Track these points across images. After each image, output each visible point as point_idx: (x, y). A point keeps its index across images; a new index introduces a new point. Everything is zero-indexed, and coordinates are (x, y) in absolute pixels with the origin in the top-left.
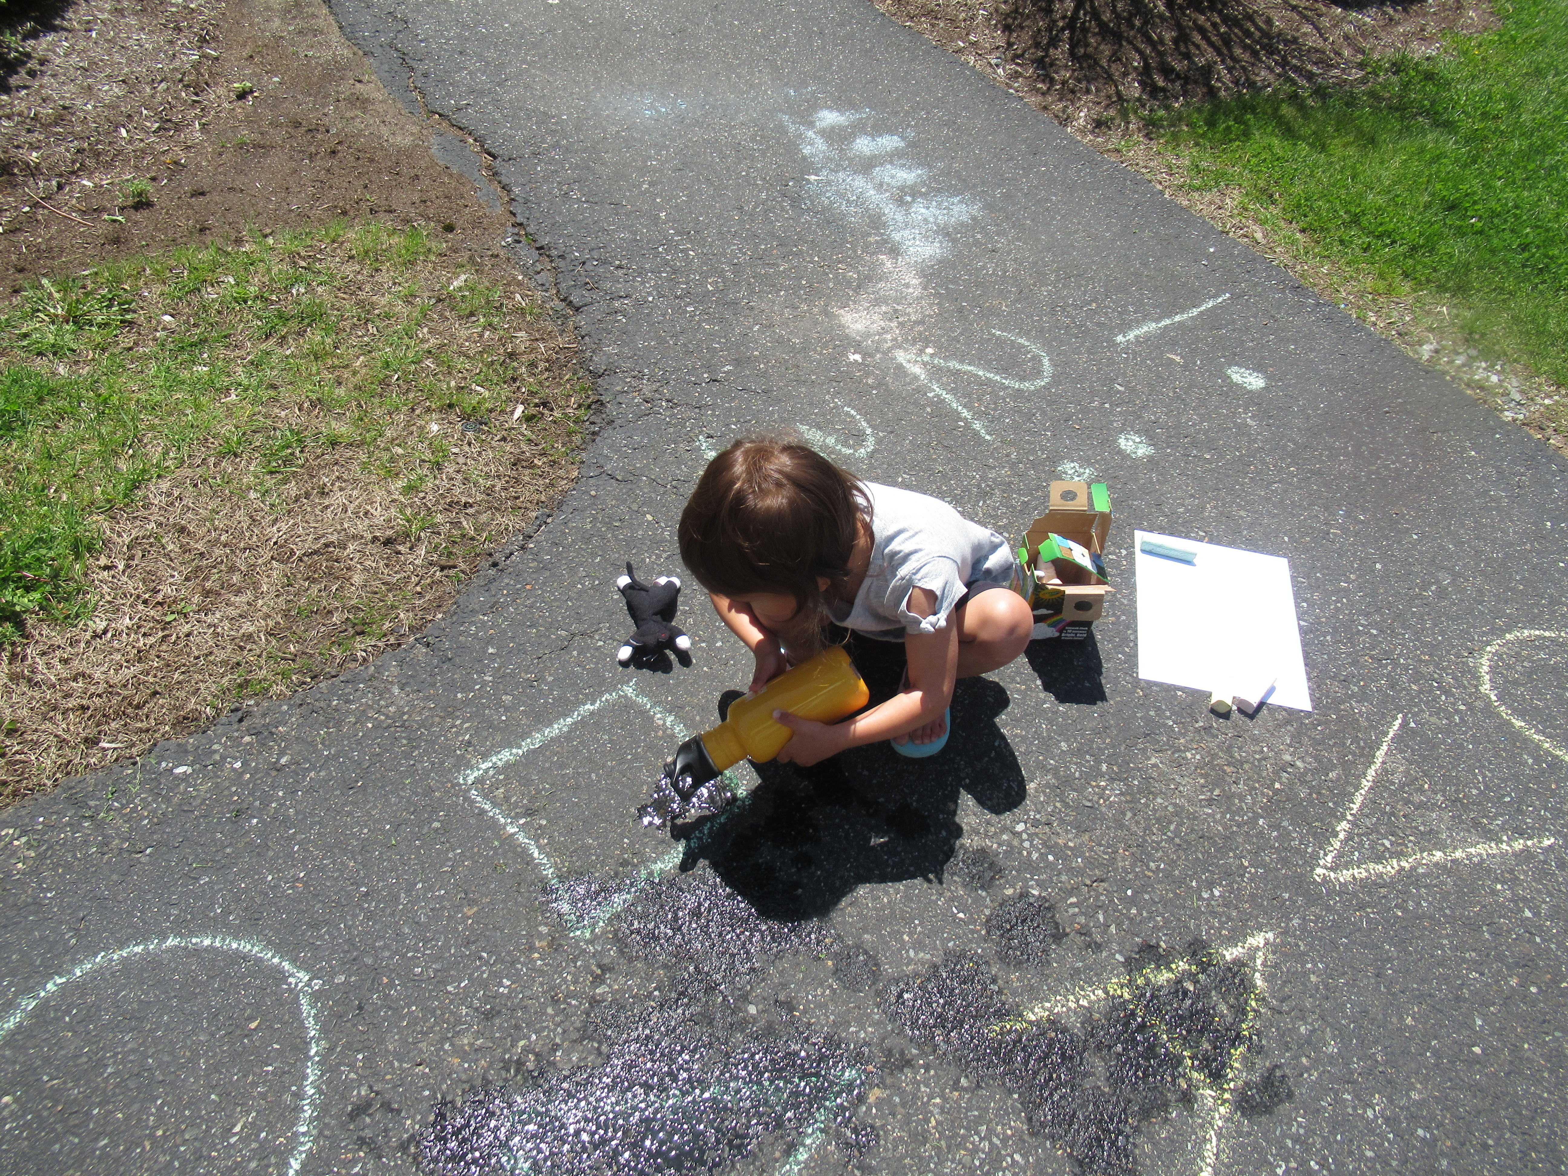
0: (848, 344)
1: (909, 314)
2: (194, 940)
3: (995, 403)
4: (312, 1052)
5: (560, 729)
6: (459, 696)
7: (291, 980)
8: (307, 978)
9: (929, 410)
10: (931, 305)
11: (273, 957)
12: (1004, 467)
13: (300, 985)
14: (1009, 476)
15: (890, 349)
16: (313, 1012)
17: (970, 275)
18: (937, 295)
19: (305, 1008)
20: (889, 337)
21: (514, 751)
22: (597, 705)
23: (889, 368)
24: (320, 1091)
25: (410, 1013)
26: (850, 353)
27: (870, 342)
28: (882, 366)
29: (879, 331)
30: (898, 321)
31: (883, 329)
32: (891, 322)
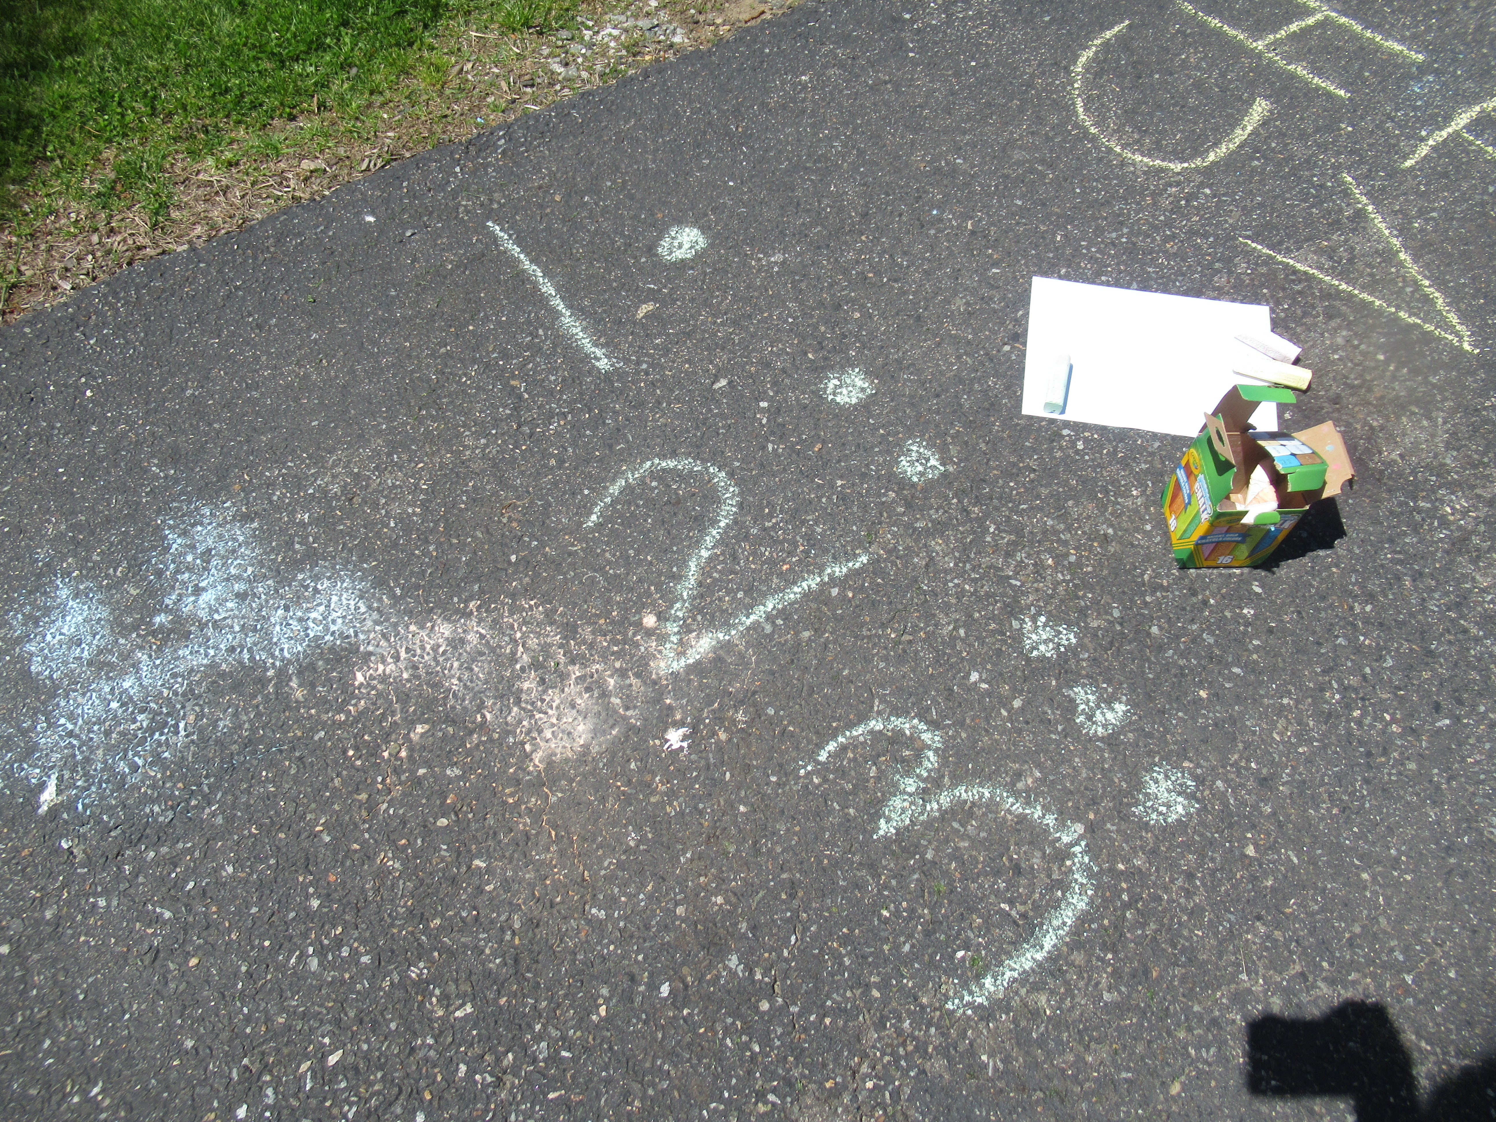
0: (635, 749)
1: (545, 646)
3: (780, 542)
9: (807, 634)
10: (516, 609)
12: (927, 546)
14: (947, 542)
15: (649, 682)
17: (426, 541)
18: (488, 597)
20: (611, 681)
23: (703, 686)
26: (662, 745)
27: (629, 713)
28: (697, 696)
29: (596, 695)
30: (566, 665)
31: (588, 689)
32: (569, 675)
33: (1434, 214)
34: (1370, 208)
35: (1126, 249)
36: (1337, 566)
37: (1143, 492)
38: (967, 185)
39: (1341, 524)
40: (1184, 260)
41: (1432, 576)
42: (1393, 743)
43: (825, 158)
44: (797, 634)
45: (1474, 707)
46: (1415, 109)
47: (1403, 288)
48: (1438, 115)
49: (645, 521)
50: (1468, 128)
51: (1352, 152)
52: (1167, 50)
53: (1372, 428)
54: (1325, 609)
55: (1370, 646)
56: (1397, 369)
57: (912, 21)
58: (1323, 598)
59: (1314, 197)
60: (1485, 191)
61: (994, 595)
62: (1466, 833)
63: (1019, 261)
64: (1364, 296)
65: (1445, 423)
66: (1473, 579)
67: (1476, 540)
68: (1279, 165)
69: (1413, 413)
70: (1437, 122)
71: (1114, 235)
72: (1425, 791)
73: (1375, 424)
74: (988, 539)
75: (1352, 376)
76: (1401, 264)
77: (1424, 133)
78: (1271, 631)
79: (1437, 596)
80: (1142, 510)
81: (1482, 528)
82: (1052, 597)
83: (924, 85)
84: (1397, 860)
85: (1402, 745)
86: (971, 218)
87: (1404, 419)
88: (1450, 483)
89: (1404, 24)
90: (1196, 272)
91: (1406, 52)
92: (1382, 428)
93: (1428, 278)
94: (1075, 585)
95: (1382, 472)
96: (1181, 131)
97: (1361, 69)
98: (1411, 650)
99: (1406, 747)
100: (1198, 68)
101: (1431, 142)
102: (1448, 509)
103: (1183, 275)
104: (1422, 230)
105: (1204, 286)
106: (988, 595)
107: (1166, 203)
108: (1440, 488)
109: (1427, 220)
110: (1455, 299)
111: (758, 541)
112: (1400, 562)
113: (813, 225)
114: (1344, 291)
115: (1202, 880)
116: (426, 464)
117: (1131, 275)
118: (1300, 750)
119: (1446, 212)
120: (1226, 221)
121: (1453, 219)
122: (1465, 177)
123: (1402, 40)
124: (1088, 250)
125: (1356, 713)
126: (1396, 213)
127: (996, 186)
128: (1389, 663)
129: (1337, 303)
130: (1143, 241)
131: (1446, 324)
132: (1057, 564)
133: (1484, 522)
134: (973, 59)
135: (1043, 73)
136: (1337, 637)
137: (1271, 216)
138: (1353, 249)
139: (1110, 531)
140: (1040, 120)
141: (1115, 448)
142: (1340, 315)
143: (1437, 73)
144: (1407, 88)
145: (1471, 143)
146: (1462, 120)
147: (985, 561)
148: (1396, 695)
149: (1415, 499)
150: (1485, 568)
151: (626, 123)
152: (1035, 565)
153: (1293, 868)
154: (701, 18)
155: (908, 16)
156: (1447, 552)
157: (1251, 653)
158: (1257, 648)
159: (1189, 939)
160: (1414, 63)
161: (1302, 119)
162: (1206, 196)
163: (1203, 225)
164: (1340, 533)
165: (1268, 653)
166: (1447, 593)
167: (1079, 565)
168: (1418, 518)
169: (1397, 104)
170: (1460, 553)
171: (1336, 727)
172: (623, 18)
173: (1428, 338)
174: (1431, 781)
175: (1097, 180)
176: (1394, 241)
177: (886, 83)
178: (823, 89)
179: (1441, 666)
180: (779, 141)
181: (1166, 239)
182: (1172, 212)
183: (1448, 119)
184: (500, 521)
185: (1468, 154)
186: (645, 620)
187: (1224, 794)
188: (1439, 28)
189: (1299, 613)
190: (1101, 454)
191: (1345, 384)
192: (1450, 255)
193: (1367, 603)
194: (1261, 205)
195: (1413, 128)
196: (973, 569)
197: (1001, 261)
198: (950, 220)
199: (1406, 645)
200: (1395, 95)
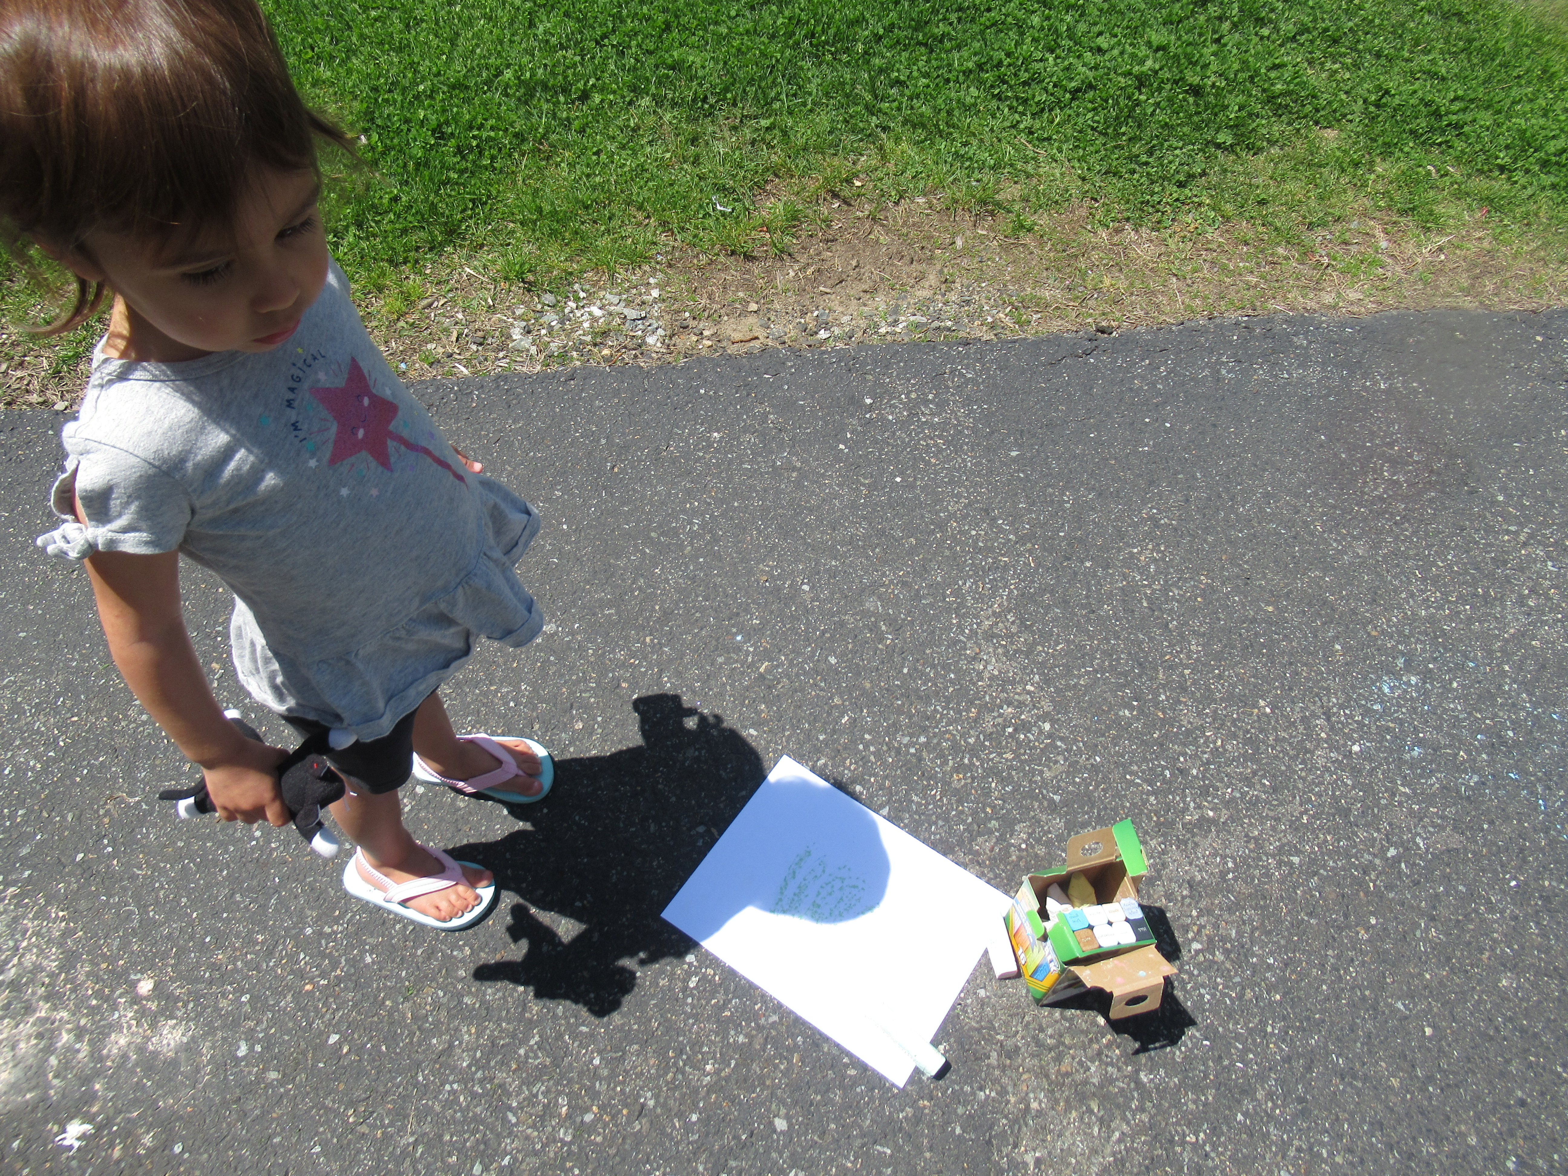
0: (32, 1125)
1: (37, 968)
3: (323, 955)
9: (273, 1075)
10: (42, 914)
12: (457, 1030)
14: (479, 1035)
15: (96, 1056)
17: (22, 803)
18: (28, 889)
20: (65, 1037)
23: (140, 1086)
26: (57, 1135)
27: (56, 1082)
28: (126, 1095)
29: (41, 1046)
30: (41, 998)
31: (40, 1036)
32: (35, 1011)
33: (1296, 860)
35: (907, 762)
37: (717, 1072)
38: (794, 618)
40: (960, 802)
43: (675, 533)
44: (265, 1070)
49: (221, 871)
51: (1247, 742)
52: (1121, 535)
53: (1027, 1109)
57: (870, 408)
59: (1164, 781)
61: (482, 1122)
63: (784, 730)
65: (1120, 1141)
68: (1151, 726)
69: (1091, 1111)
71: (906, 740)
73: (1035, 1105)
74: (522, 1052)
75: (1050, 1031)
80: (703, 1092)
82: (536, 1153)
83: (831, 486)
86: (771, 660)
87: (1074, 1114)
90: (964, 822)
92: (1039, 1114)
94: (569, 1152)
96: (1068, 642)
97: (1336, 638)
100: (1143, 571)
103: (947, 820)
105: (961, 843)
106: (476, 1119)
107: (988, 723)
111: (303, 944)
113: (610, 604)
116: (81, 719)
117: (891, 795)
119: (1313, 861)
120: (1041, 773)
121: (1315, 874)
122: (1367, 825)
124: (866, 747)
127: (823, 633)
130: (932, 761)
132: (569, 1116)
134: (902, 474)
135: (965, 517)
137: (1097, 787)
139: (651, 1103)
140: (924, 570)
141: (727, 1002)
144: (1374, 683)
147: (501, 1076)
151: (514, 422)
152: (546, 1107)
154: (692, 323)
155: (868, 401)
161: (1220, 677)
162: (1041, 732)
163: (1011, 767)
167: (591, 1128)
169: (1349, 699)
172: (615, 300)
175: (933, 666)
177: (794, 469)
178: (726, 453)
180: (644, 496)
181: (959, 768)
182: (989, 737)
184: (97, 811)
186: (142, 984)
190: (708, 1003)
191: (1035, 1038)
194: (1095, 768)
196: (481, 1081)
197: (765, 722)
198: (747, 653)
200: (1353, 687)
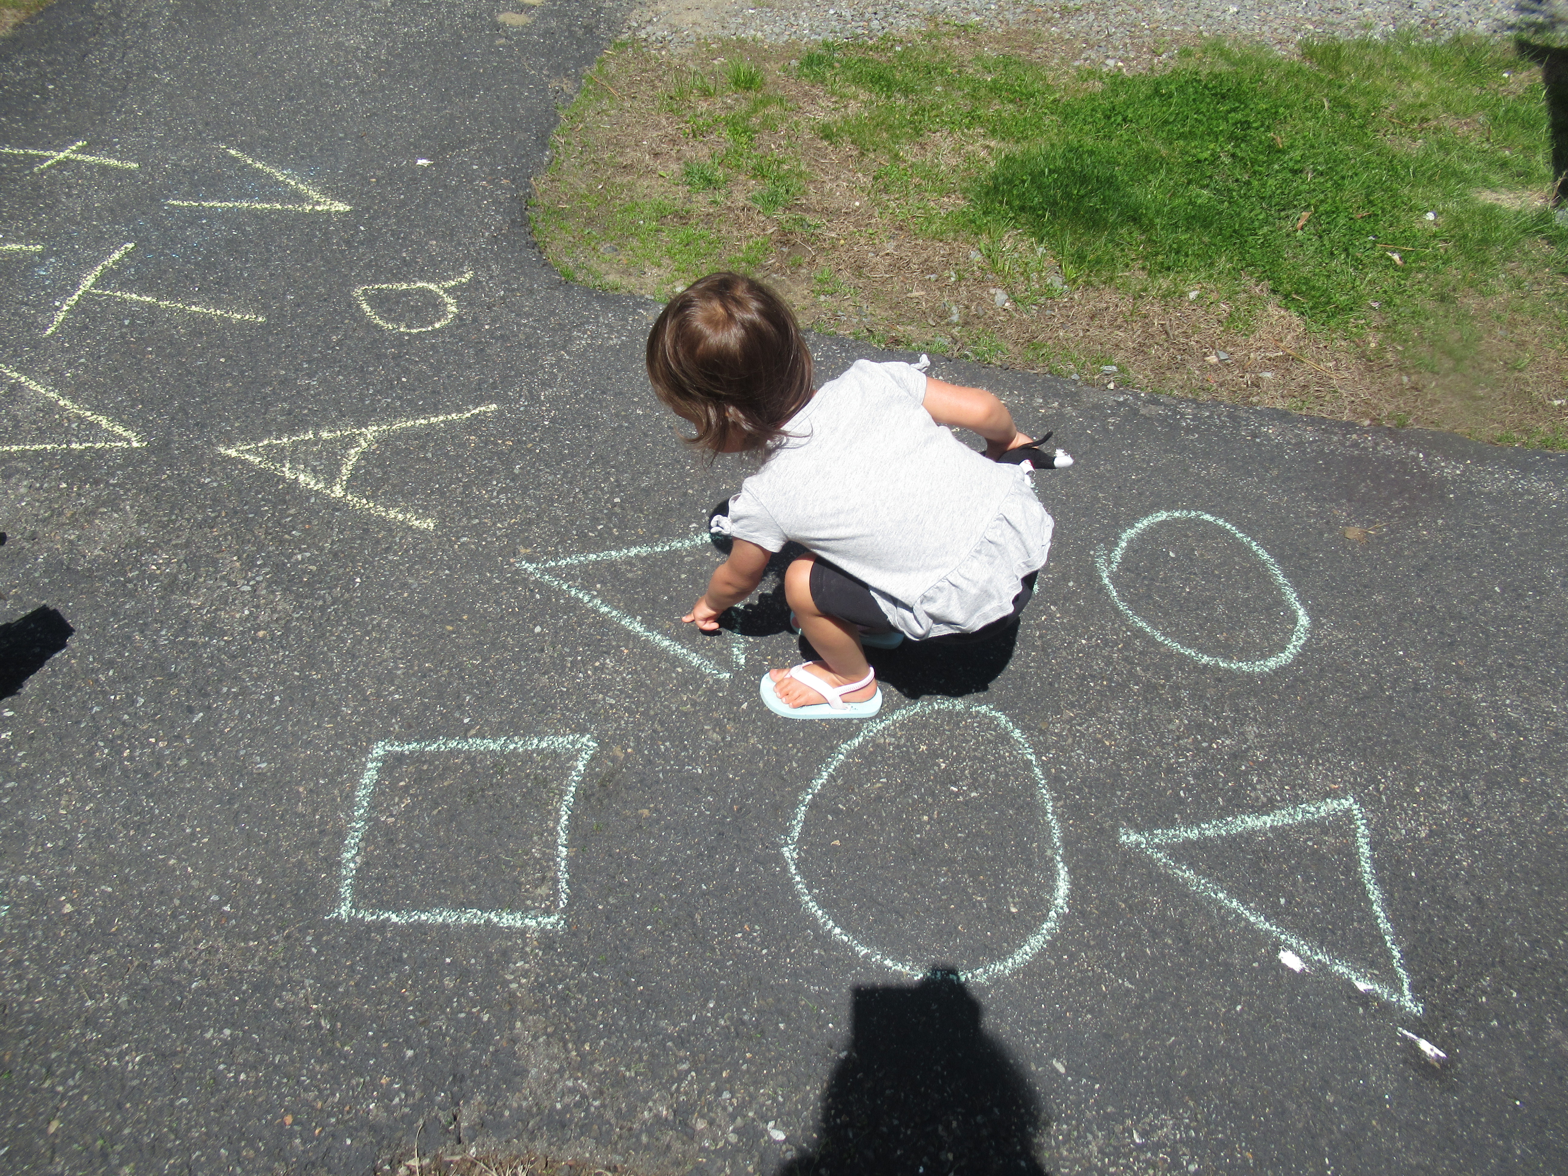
2: (845, 939)
4: (810, 797)
5: (440, 914)
6: (486, 1018)
7: (795, 856)
8: (785, 849)
11: (798, 883)
13: (792, 847)
16: (794, 823)
19: (798, 829)
21: (496, 920)
22: (386, 915)
24: (820, 770)
25: (735, 775)
33: (83, 360)
34: (23, 379)
36: (75, 657)
39: (68, 625)
41: (156, 621)
42: (163, 756)
45: (218, 692)
46: (44, 288)
47: (69, 425)
48: (65, 285)
50: (95, 285)
53: (71, 542)
54: (74, 695)
55: (121, 699)
56: (79, 488)
58: (71, 687)
60: (122, 326)
62: (239, 781)
64: (36, 447)
65: (132, 507)
66: (189, 605)
67: (182, 577)
69: (103, 513)
70: (67, 291)
72: (199, 772)
73: (73, 537)
75: (42, 512)
76: (64, 409)
77: (57, 304)
78: (32, 738)
79: (163, 633)
81: (184, 566)
84: (193, 834)
85: (171, 753)
87: (97, 521)
88: (150, 549)
89: (17, 228)
91: (24, 248)
92: (79, 538)
93: (89, 410)
95: (90, 570)
98: (156, 682)
99: (175, 752)
101: (65, 308)
102: (154, 567)
104: (74, 376)
108: (142, 555)
109: (76, 368)
110: (117, 416)
112: (127, 625)
114: (15, 452)
115: (30, 959)
118: (87, 808)
119: (92, 354)
121: (100, 357)
122: (102, 322)
123: (19, 240)
125: (126, 753)
126: (48, 373)
128: (141, 701)
129: (14, 463)
131: (114, 436)
133: (185, 561)
136: (92, 708)
138: (15, 416)
142: (18, 470)
143: (57, 254)
144: (33, 275)
145: (100, 296)
146: (88, 281)
148: (155, 721)
149: (124, 574)
150: (196, 593)
153: (110, 896)
156: (162, 598)
157: (19, 764)
158: (23, 759)
159: (32, 1010)
160: (35, 254)
164: (68, 631)
165: (34, 756)
166: (171, 627)
168: (130, 586)
169: (28, 290)
170: (173, 592)
171: (113, 773)
173: (100, 454)
174: (202, 763)
176: (51, 394)
179: (184, 679)
183: (75, 285)
185: (100, 304)
187: (30, 883)
188: (50, 219)
189: (52, 710)
192: (104, 385)
193: (108, 670)
195: (46, 303)
199: (150, 681)
200: (24, 285)
